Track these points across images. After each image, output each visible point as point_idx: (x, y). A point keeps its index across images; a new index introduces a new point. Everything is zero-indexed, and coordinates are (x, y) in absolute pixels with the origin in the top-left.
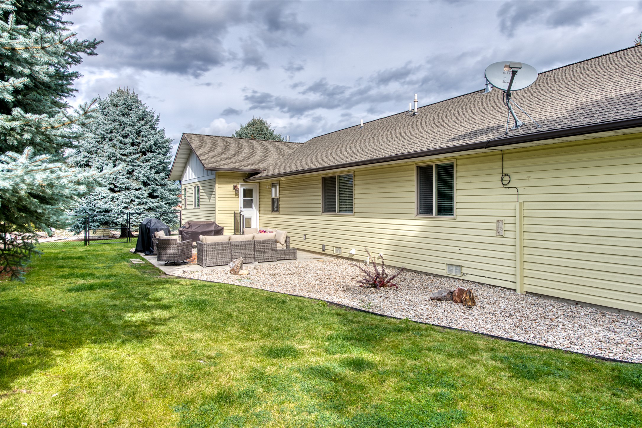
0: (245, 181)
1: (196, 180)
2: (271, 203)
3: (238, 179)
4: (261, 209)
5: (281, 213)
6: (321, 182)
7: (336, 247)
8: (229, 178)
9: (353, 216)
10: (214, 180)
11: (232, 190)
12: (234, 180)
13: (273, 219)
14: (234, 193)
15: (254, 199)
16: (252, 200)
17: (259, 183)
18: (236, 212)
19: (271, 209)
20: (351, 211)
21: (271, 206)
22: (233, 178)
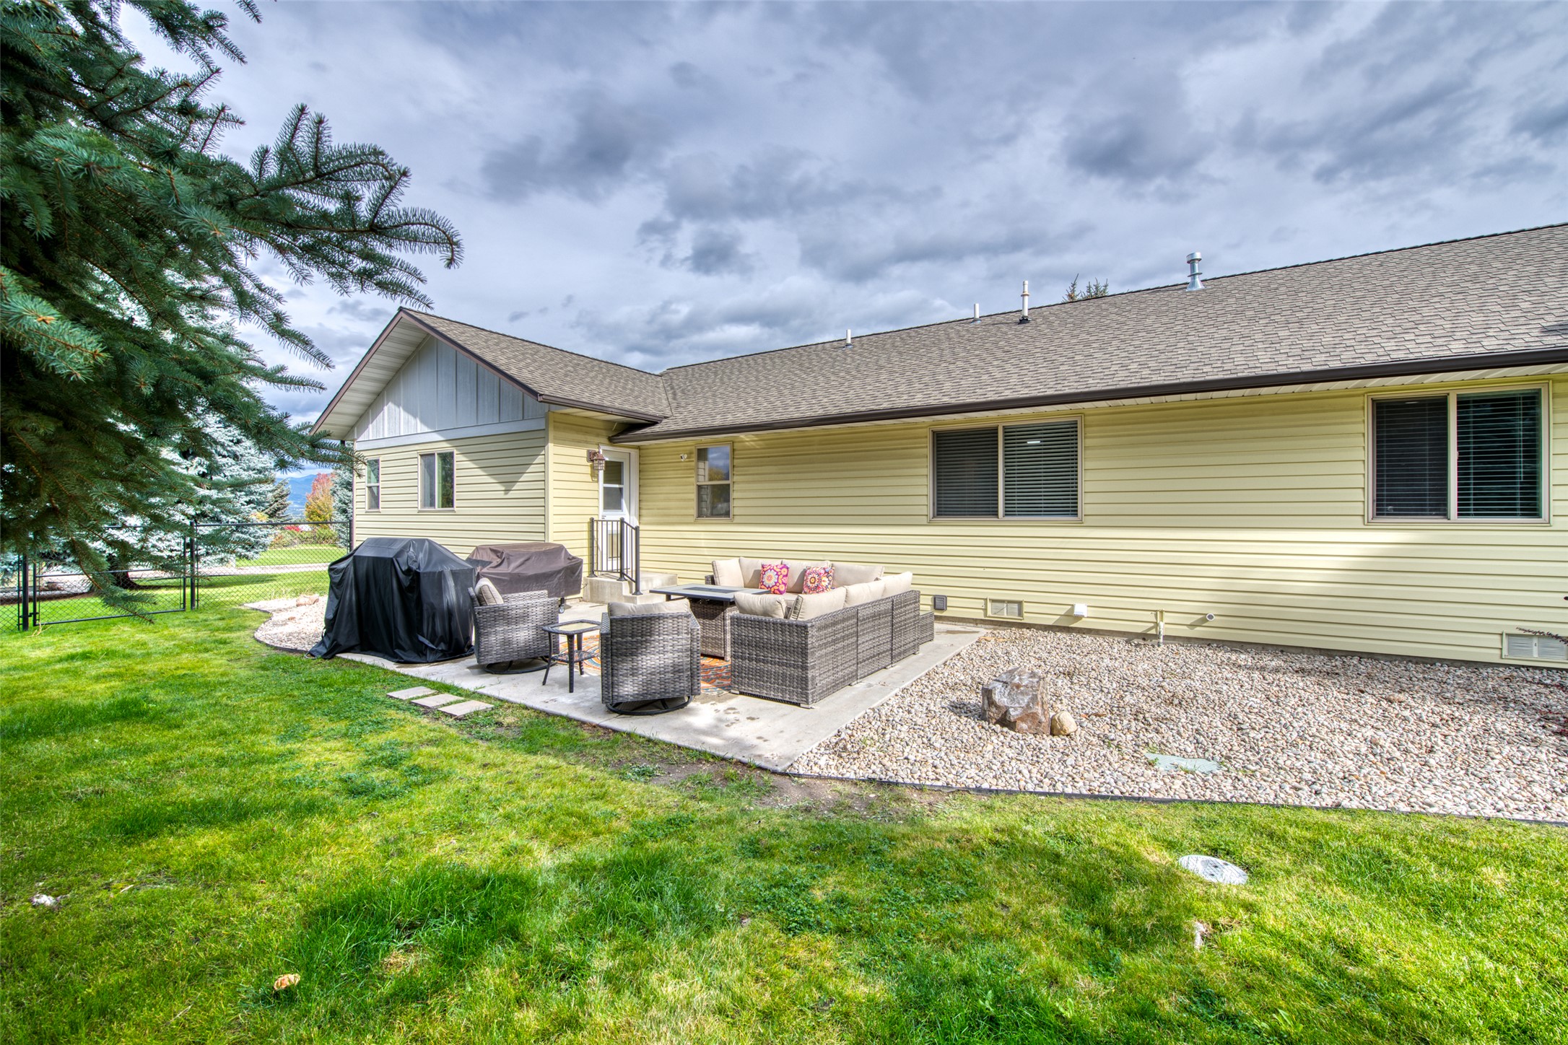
0: (612, 440)
1: (437, 437)
2: (694, 496)
3: (598, 435)
4: (643, 512)
5: (737, 519)
6: (928, 442)
7: (993, 601)
8: (578, 432)
9: (1081, 524)
10: (542, 434)
11: (584, 461)
12: (589, 438)
13: (703, 535)
14: (588, 470)
15: (625, 486)
16: (621, 490)
17: (639, 448)
18: (596, 518)
19: (694, 511)
20: (1074, 512)
21: (694, 504)
22: (587, 433)
